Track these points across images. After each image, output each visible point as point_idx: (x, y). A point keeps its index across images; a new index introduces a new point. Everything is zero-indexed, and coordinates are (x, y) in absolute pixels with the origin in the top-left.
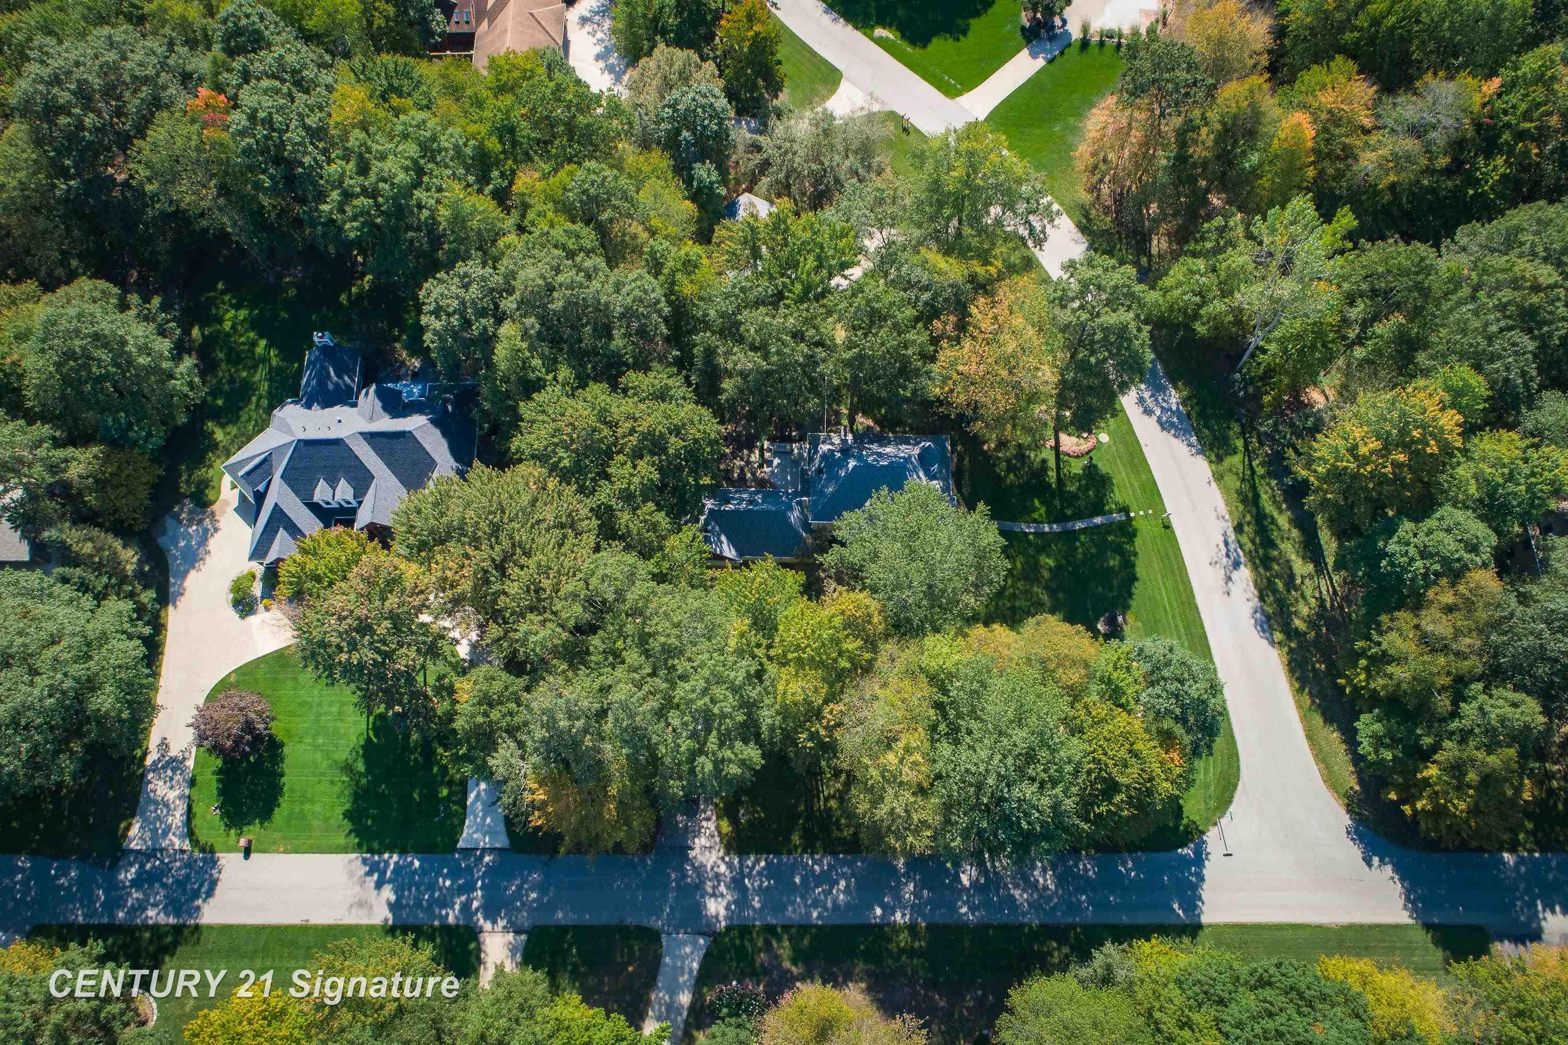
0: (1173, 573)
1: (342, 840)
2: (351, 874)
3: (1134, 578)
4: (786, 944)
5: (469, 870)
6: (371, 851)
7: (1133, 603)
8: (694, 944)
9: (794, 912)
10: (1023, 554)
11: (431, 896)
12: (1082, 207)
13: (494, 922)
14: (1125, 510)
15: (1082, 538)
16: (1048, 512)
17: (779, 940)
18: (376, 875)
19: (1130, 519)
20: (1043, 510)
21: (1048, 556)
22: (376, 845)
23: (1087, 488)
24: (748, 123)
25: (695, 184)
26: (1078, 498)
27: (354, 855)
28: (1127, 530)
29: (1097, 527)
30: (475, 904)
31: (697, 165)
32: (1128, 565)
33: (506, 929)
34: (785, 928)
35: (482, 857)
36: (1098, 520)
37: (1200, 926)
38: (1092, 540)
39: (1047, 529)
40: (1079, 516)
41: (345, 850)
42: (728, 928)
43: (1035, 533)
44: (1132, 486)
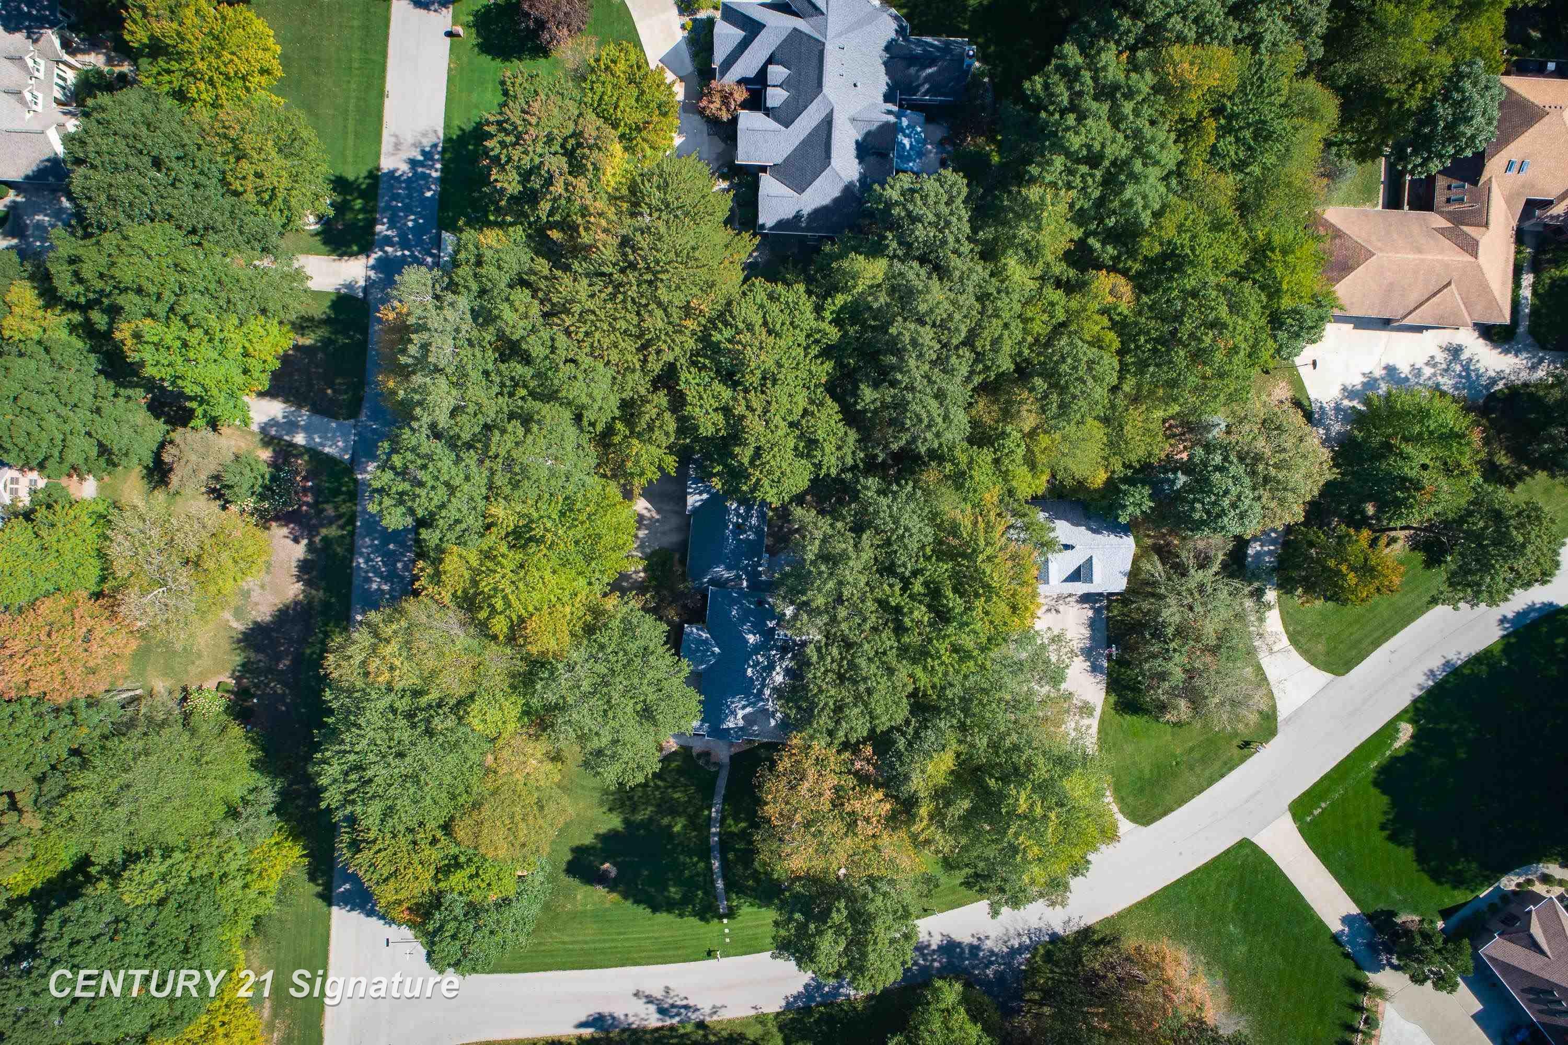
0: (660, 950)
1: (456, 122)
2: (424, 135)
3: (655, 909)
4: (340, 533)
5: (420, 242)
6: (444, 150)
7: (628, 903)
8: (345, 450)
9: (366, 543)
10: (689, 801)
11: (401, 209)
12: (1116, 939)
13: (373, 267)
14: (731, 914)
15: (702, 865)
16: (732, 834)
17: (342, 527)
18: (421, 158)
19: (721, 917)
20: (734, 829)
21: (684, 826)
22: (448, 156)
23: (757, 880)
24: (1270, 553)
25: (1124, 487)
26: (746, 868)
27: (442, 136)
28: (707, 912)
29: (713, 882)
30: (389, 249)
31: (1147, 491)
32: (669, 906)
33: (368, 278)
34: (352, 534)
35: (432, 255)
36: (720, 884)
37: (330, 904)
38: (698, 874)
39: (713, 830)
40: (726, 866)
41: (447, 126)
42: (356, 481)
43: (709, 817)
44: (757, 926)
